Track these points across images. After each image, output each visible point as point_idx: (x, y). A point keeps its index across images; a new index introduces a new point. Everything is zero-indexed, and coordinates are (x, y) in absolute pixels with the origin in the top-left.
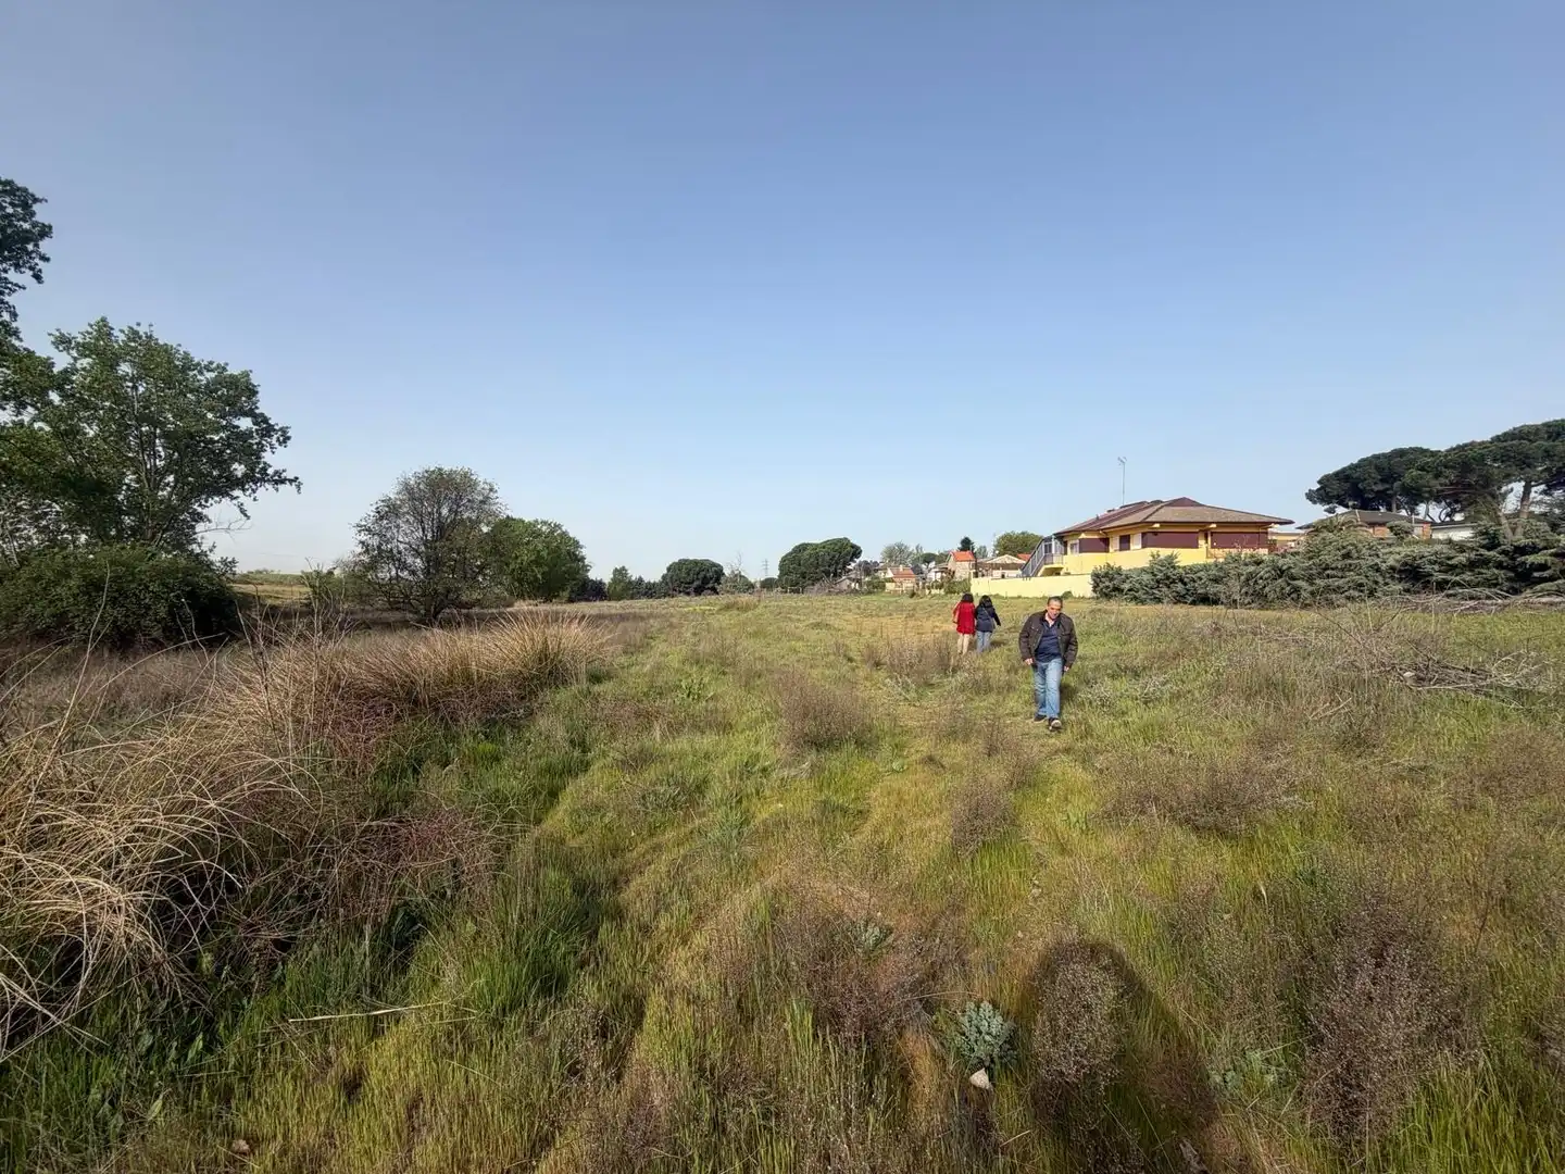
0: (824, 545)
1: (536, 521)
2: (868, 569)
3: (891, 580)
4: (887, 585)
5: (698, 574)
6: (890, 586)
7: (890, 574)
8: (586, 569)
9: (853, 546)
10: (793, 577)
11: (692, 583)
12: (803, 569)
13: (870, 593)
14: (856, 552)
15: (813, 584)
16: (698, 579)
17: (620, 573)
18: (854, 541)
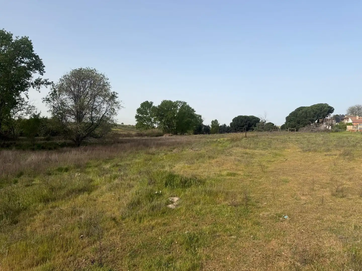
0: (312, 107)
1: (177, 101)
2: (338, 118)
3: (350, 124)
4: (348, 126)
5: (246, 122)
6: (349, 127)
7: (350, 121)
8: (202, 121)
9: (329, 107)
10: (293, 123)
11: (243, 126)
12: (298, 119)
13: (337, 131)
14: (331, 110)
15: (304, 127)
16: (246, 125)
17: (215, 123)
18: (330, 105)
